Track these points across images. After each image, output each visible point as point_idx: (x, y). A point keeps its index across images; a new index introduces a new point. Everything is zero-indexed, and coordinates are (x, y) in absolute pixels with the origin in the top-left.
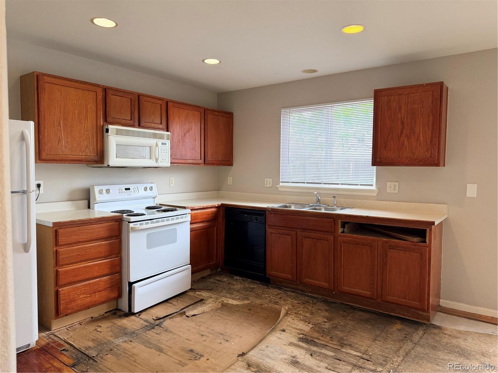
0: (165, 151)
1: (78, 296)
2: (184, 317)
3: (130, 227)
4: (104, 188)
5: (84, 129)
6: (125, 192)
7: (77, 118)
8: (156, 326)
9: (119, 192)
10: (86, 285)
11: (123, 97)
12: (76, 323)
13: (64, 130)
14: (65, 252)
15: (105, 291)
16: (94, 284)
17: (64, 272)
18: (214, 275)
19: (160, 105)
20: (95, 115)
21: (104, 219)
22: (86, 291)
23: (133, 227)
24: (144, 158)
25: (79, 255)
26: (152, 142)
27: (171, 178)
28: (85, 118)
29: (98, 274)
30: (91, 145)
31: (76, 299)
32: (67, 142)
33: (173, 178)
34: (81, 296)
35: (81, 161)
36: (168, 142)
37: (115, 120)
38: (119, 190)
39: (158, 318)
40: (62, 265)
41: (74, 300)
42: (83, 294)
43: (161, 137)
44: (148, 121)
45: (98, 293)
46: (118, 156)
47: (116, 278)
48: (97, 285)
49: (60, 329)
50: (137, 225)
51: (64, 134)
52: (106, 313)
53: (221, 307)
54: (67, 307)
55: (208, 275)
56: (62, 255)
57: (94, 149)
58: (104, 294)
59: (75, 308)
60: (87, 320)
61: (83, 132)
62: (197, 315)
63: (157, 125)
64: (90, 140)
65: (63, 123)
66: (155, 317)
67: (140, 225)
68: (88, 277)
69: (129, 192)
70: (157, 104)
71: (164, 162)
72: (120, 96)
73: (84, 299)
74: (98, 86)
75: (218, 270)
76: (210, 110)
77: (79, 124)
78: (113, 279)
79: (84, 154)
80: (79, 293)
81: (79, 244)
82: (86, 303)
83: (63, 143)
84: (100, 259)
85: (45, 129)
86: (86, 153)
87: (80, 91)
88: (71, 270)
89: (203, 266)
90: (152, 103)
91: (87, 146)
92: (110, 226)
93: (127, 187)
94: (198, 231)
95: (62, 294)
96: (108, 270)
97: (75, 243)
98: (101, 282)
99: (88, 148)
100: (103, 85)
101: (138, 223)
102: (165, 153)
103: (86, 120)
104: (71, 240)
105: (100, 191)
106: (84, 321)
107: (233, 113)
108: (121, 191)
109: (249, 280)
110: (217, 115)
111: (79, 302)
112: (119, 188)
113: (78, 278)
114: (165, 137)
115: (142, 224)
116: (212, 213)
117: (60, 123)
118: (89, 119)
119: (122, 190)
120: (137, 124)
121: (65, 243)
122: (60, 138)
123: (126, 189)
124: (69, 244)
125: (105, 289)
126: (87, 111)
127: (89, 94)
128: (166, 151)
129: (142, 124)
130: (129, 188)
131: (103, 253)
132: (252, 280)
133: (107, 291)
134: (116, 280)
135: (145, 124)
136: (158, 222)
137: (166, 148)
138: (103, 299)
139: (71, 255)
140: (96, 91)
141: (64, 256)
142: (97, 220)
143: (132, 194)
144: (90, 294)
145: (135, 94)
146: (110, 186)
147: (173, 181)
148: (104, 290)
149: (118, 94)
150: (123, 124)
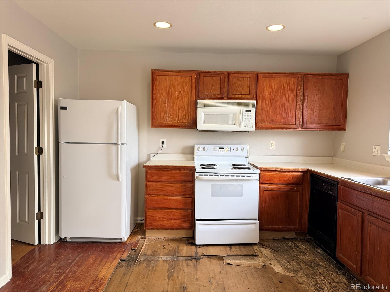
0: (249, 118)
1: (159, 218)
2: (221, 262)
3: (196, 176)
4: (201, 147)
5: (182, 104)
6: (218, 151)
7: (177, 96)
8: (193, 259)
9: (214, 150)
10: (165, 212)
11: (214, 77)
12: (162, 237)
13: (168, 106)
14: (151, 186)
15: (180, 221)
16: (171, 213)
17: (150, 199)
18: (300, 239)
19: (249, 78)
20: (190, 93)
21: (179, 168)
22: (164, 216)
23: (198, 177)
24: (228, 124)
25: (161, 190)
26: (236, 110)
27: (271, 142)
28: (183, 97)
29: (174, 207)
30: (187, 115)
31: (157, 219)
32: (170, 113)
33: (274, 142)
34: (161, 219)
35: (178, 126)
36: (253, 110)
37: (205, 96)
38: (214, 148)
39: (203, 254)
40: (150, 195)
41: (155, 220)
42: (162, 217)
43: (246, 105)
44: (236, 93)
45: (174, 220)
46: (205, 122)
47: (189, 213)
48: (173, 214)
49: (151, 237)
50: (202, 175)
51: (168, 108)
52: (184, 237)
53: (261, 267)
54: (151, 224)
55: (292, 238)
56: (149, 188)
57: (188, 118)
58: (178, 222)
59: (156, 226)
60: (170, 238)
61: (181, 106)
62: (232, 265)
63: (245, 95)
64: (186, 111)
65: (168, 101)
66: (202, 253)
67: (205, 176)
68: (166, 207)
69: (222, 151)
70: (247, 77)
71: (247, 127)
72: (211, 77)
73: (163, 222)
74: (194, 72)
75: (306, 236)
76: (312, 75)
77: (178, 101)
78: (186, 213)
79: (181, 121)
80: (160, 216)
81: (162, 182)
82: (164, 225)
83: (167, 114)
84: (177, 196)
85: (156, 106)
86: (183, 121)
87: (180, 77)
88: (155, 199)
89: (281, 227)
90: (241, 77)
91: (184, 115)
92: (184, 173)
93: (221, 146)
94: (275, 192)
95: (148, 214)
96: (182, 205)
97: (158, 181)
98: (176, 213)
99: (185, 118)
100: (198, 71)
101: (203, 174)
102: (249, 119)
103: (184, 98)
104: (156, 179)
105: (198, 148)
106: (167, 238)
107: (348, 74)
108: (215, 150)
109: (328, 256)
110: (322, 79)
111: (159, 222)
112: (214, 147)
113: (160, 206)
114: (251, 105)
115: (207, 176)
116: (294, 177)
117: (165, 101)
118: (186, 97)
119: (216, 148)
120: (226, 96)
121: (152, 180)
122: (165, 111)
123: (220, 148)
124: (155, 181)
125: (180, 219)
126: (184, 91)
127: (186, 79)
128: (251, 118)
129: (230, 97)
130: (223, 148)
131: (179, 192)
132: (330, 258)
133: (181, 221)
134: (188, 214)
135: (233, 96)
136: (223, 176)
137: (251, 115)
138: (177, 226)
139: (155, 189)
140: (191, 76)
141: (150, 189)
142: (173, 167)
143: (224, 153)
144: (168, 219)
145: (224, 73)
146: (207, 145)
147: (274, 144)
148: (178, 219)
149: (209, 76)
150: (213, 98)
